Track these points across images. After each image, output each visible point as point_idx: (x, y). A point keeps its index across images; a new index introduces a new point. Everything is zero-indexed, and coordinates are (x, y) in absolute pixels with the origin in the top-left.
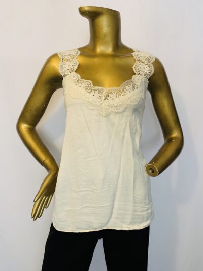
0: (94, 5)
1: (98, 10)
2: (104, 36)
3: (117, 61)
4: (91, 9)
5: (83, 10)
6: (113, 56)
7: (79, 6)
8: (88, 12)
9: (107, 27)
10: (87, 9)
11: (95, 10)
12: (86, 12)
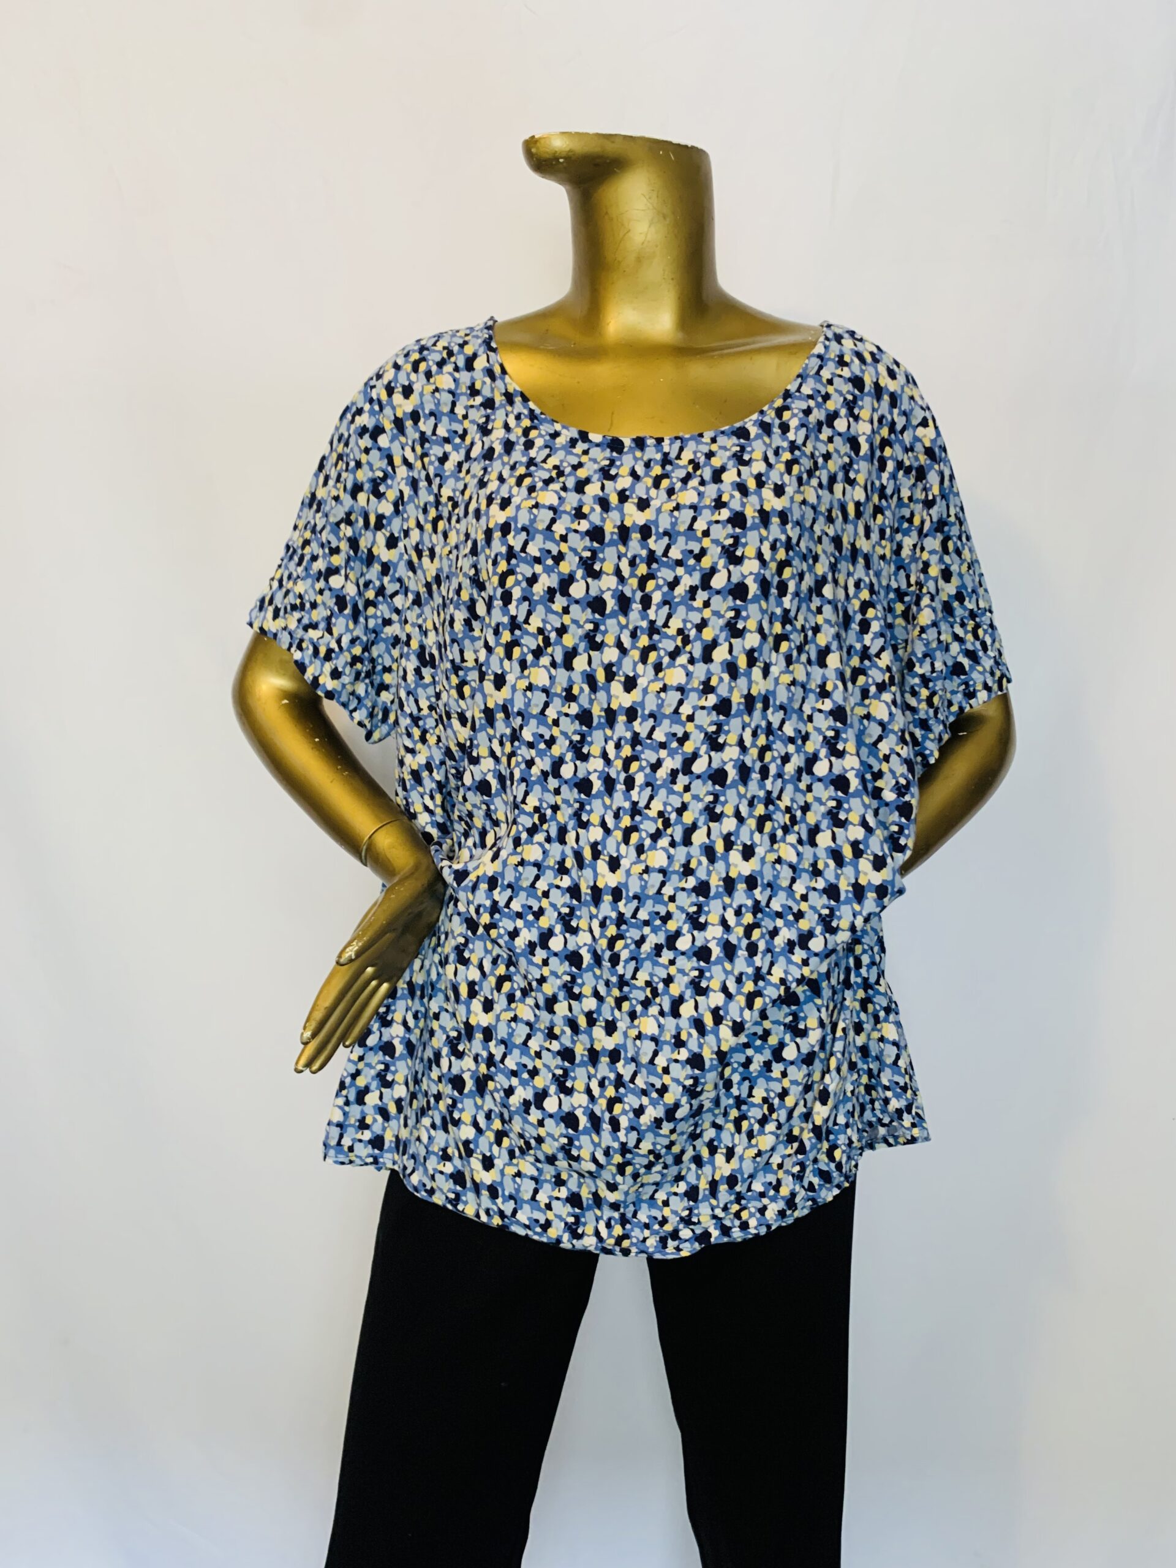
0: (592, 130)
1: (611, 148)
2: (639, 260)
3: (699, 371)
4: (578, 147)
5: (543, 150)
6: (682, 351)
7: (527, 137)
8: (568, 158)
9: (651, 223)
10: (559, 145)
11: (592, 148)
12: (557, 159)
